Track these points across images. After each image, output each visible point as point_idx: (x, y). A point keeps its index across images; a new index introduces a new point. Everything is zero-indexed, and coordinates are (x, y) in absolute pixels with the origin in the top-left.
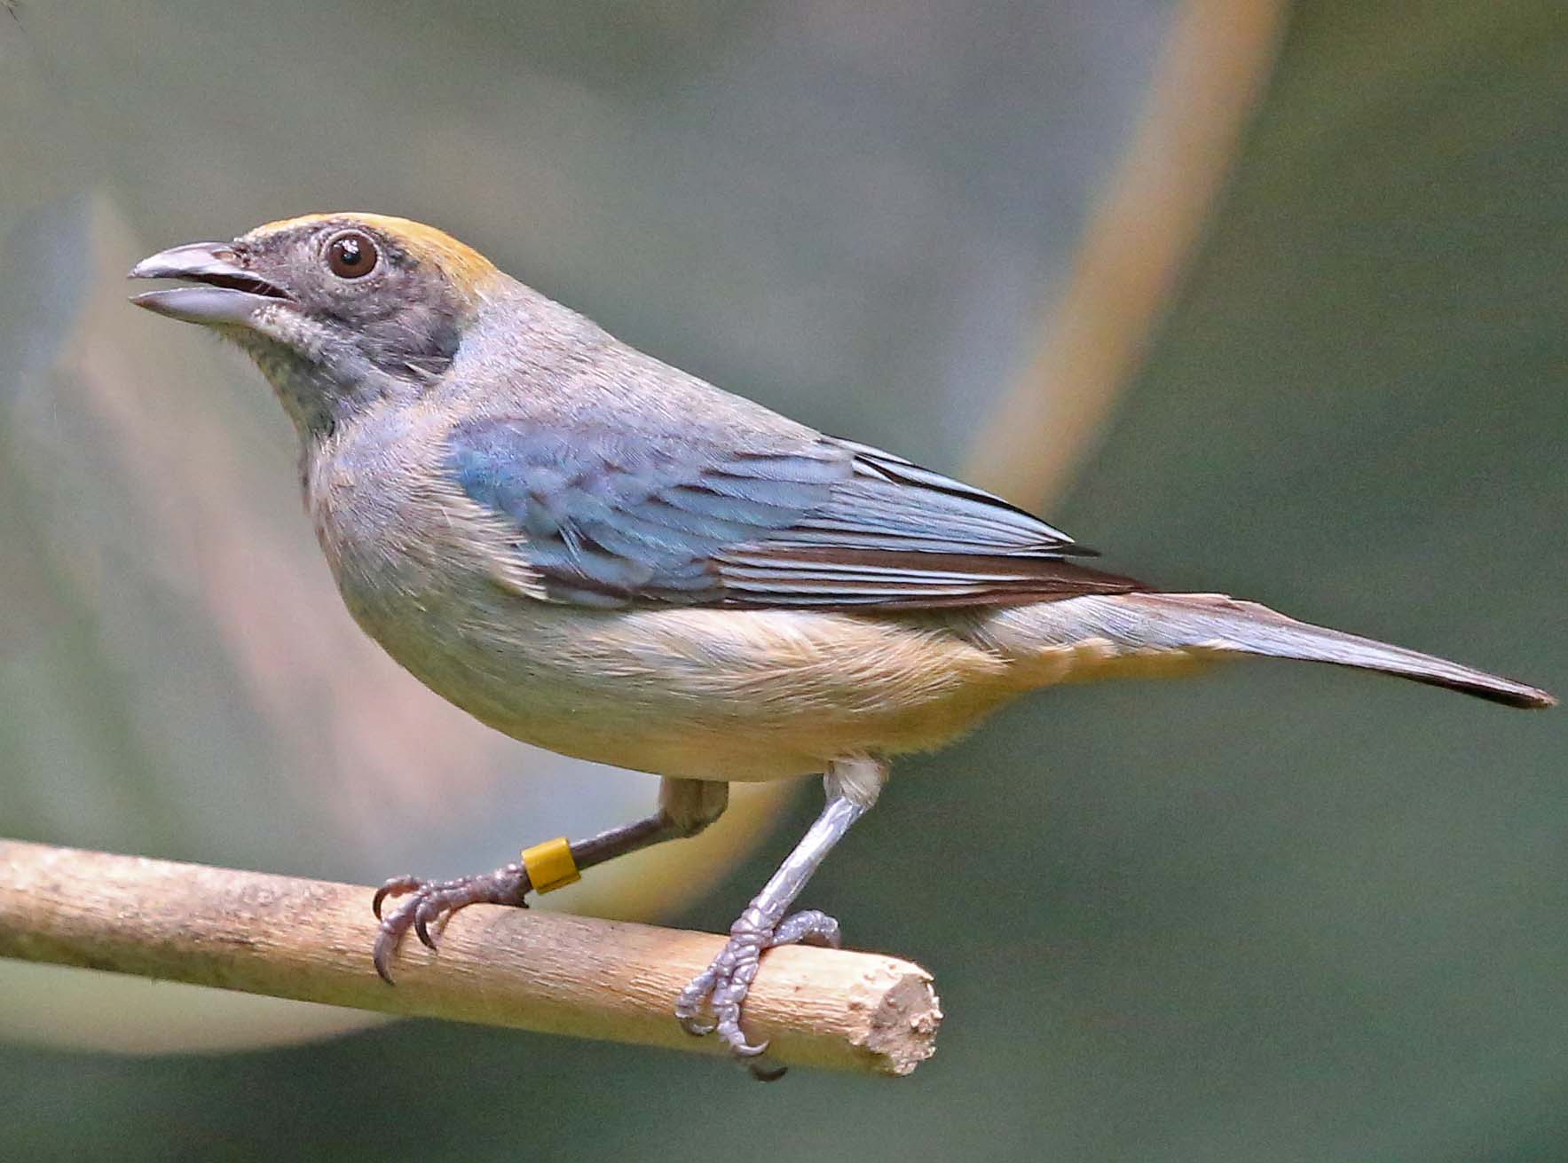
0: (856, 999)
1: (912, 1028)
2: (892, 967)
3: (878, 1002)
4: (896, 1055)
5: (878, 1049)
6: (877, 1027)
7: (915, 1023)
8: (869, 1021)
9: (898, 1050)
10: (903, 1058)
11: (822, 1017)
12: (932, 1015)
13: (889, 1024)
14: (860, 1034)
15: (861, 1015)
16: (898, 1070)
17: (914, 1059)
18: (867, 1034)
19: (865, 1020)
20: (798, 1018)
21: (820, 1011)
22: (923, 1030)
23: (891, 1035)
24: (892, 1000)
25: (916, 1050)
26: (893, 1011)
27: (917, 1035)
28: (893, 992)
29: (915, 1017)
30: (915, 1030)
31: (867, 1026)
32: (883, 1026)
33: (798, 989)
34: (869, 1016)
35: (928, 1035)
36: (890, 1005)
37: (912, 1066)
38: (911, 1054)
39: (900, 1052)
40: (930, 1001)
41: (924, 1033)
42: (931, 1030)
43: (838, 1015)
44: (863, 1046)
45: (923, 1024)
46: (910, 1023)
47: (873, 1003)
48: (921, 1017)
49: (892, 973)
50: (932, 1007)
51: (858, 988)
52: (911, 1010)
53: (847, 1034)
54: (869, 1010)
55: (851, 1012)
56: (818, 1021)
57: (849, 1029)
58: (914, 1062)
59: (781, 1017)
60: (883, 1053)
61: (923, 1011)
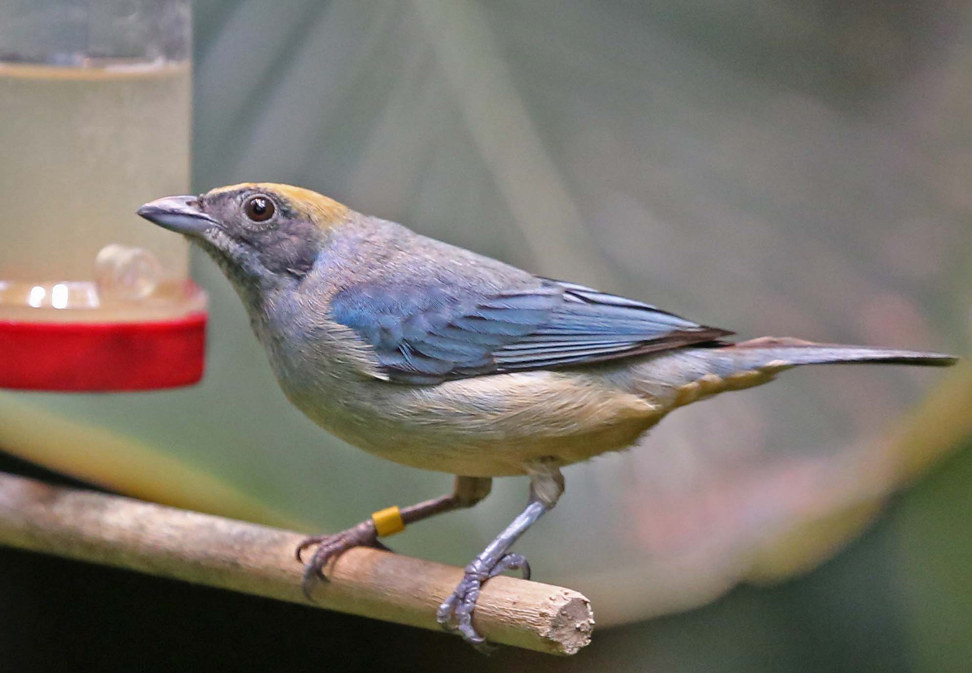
0: (544, 611)
1: (577, 628)
2: (566, 594)
3: (556, 613)
4: (566, 643)
5: (555, 639)
6: (555, 627)
7: (578, 625)
8: (550, 623)
9: (567, 640)
10: (570, 644)
11: (525, 620)
12: (589, 621)
13: (562, 625)
14: (545, 630)
15: (546, 619)
16: (567, 651)
17: (577, 646)
18: (549, 630)
19: (548, 623)
20: (513, 620)
21: (524, 616)
22: (583, 630)
23: (563, 632)
24: (564, 612)
25: (578, 640)
26: (565, 618)
27: (579, 633)
28: (565, 608)
29: (578, 623)
31: (549, 626)
32: (558, 627)
33: (515, 603)
34: (550, 620)
35: (586, 633)
36: (563, 615)
37: (576, 650)
38: (575, 643)
39: (569, 642)
40: (588, 613)
41: (583, 632)
42: (588, 630)
43: (533, 619)
44: (546, 637)
45: (583, 626)
46: (575, 625)
47: (553, 613)
48: (582, 622)
49: (566, 597)
50: (589, 617)
51: (545, 605)
52: (576, 618)
53: (538, 630)
54: (550, 617)
55: (541, 618)
56: (523, 622)
57: (539, 627)
58: (576, 647)
59: (505, 619)
60: (558, 641)
61: (583, 619)
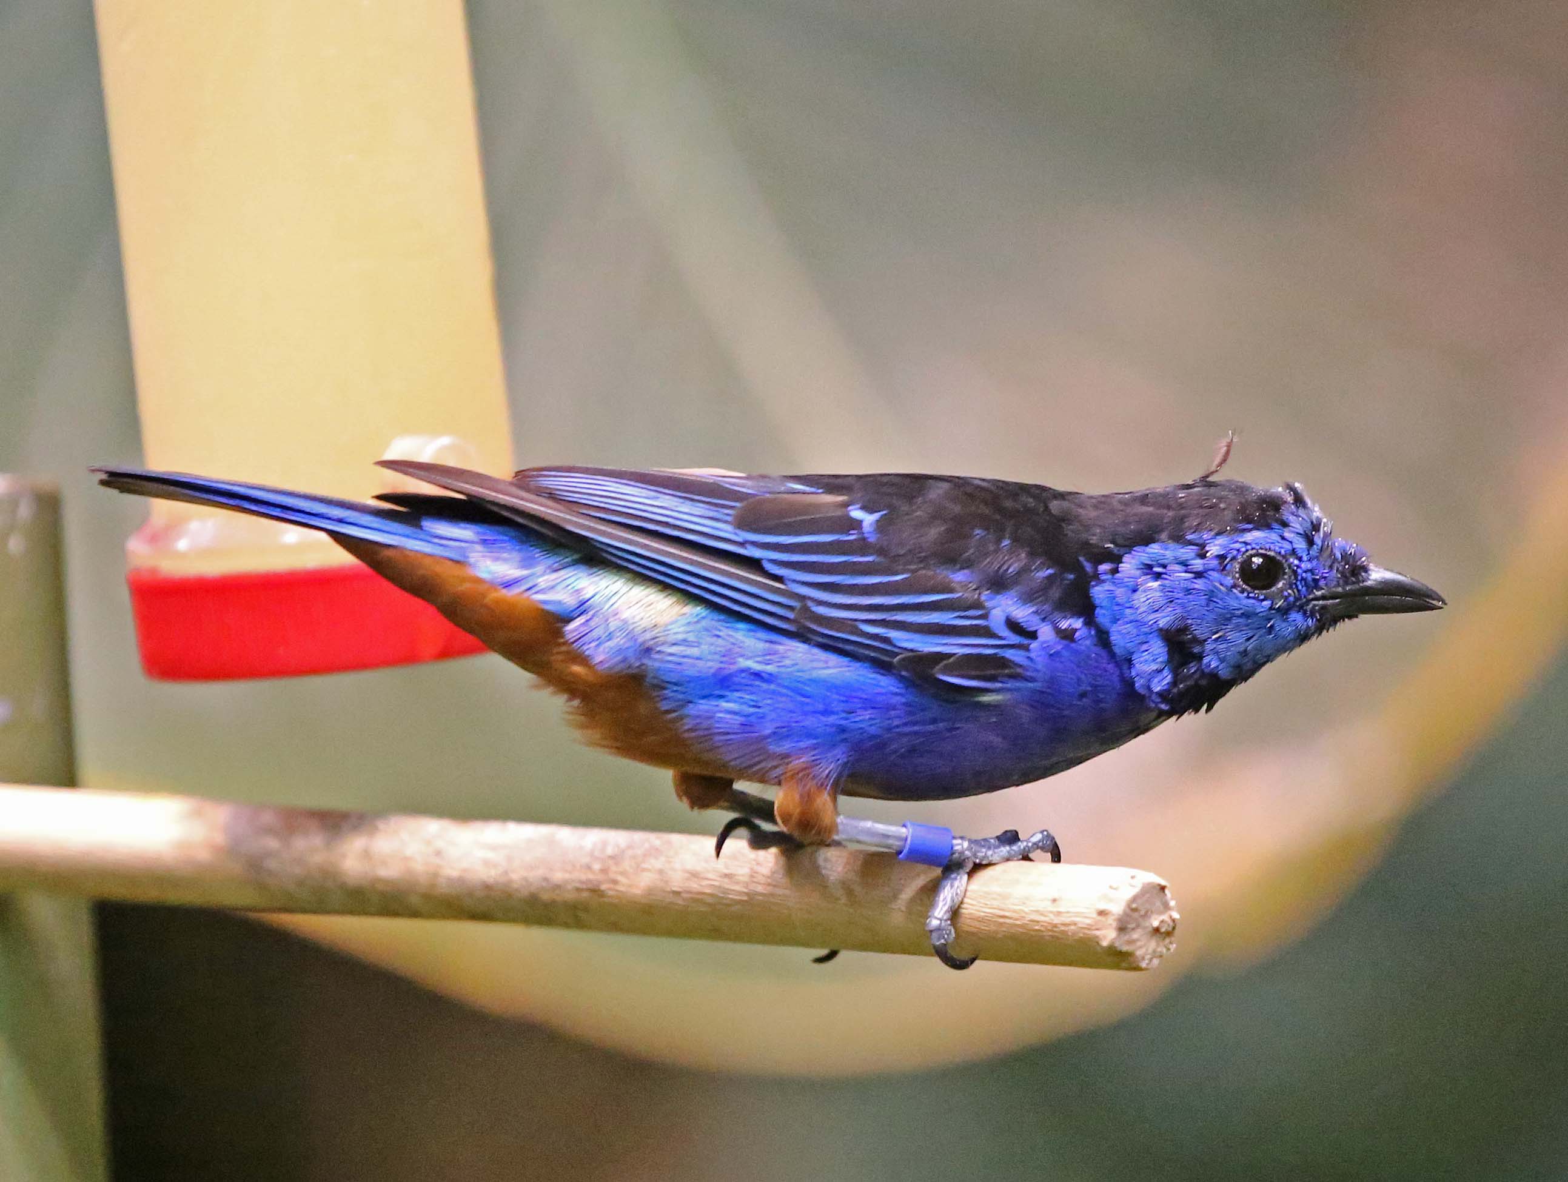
0: (1103, 906)
1: (1154, 928)
2: (1133, 877)
3: (1122, 907)
4: (1141, 952)
5: (1125, 948)
6: (1122, 929)
7: (1156, 924)
8: (1115, 924)
9: (1142, 947)
10: (1147, 954)
11: (1075, 923)
12: (1171, 915)
13: (1133, 925)
14: (1108, 935)
15: (1107, 919)
16: (1144, 964)
17: (1158, 955)
18: (1114, 936)
19: (1111, 924)
20: (1055, 926)
21: (1073, 918)
22: (1163, 930)
23: (1135, 935)
24: (1134, 906)
25: (1158, 947)
26: (1136, 915)
27: (1158, 934)
28: (1134, 899)
29: (1156, 919)
30: (1157, 930)
31: (1113, 928)
32: (1127, 928)
33: (1054, 900)
34: (1114, 919)
35: (1168, 933)
36: (1133, 909)
37: (1155, 962)
38: (1155, 951)
39: (1144, 949)
40: (1169, 904)
41: (1164, 932)
42: (1170, 929)
43: (1089, 921)
44: (1111, 946)
45: (1163, 924)
46: (1151, 923)
47: (1117, 908)
48: (1161, 917)
49: (1133, 882)
50: (1170, 908)
51: (1104, 897)
52: (1152, 912)
53: (1097, 936)
54: (1114, 915)
55: (1099, 917)
56: (1073, 927)
57: (1098, 932)
58: (1156, 957)
59: (1042, 926)
60: (1129, 951)
61: (1161, 913)
